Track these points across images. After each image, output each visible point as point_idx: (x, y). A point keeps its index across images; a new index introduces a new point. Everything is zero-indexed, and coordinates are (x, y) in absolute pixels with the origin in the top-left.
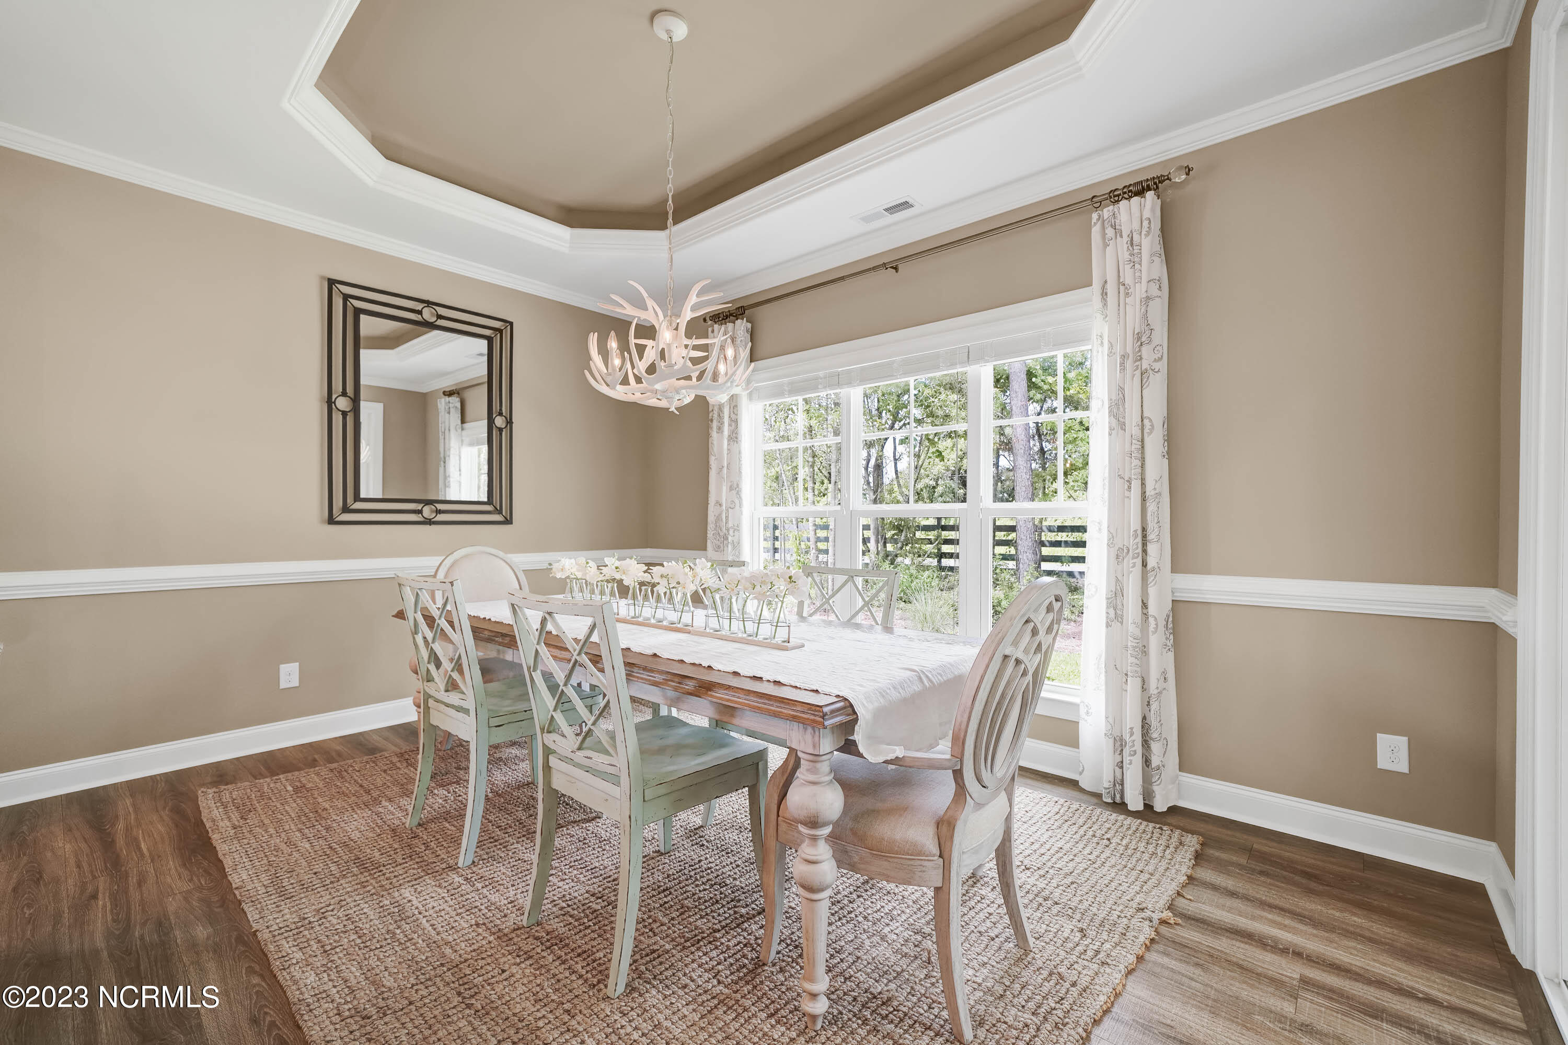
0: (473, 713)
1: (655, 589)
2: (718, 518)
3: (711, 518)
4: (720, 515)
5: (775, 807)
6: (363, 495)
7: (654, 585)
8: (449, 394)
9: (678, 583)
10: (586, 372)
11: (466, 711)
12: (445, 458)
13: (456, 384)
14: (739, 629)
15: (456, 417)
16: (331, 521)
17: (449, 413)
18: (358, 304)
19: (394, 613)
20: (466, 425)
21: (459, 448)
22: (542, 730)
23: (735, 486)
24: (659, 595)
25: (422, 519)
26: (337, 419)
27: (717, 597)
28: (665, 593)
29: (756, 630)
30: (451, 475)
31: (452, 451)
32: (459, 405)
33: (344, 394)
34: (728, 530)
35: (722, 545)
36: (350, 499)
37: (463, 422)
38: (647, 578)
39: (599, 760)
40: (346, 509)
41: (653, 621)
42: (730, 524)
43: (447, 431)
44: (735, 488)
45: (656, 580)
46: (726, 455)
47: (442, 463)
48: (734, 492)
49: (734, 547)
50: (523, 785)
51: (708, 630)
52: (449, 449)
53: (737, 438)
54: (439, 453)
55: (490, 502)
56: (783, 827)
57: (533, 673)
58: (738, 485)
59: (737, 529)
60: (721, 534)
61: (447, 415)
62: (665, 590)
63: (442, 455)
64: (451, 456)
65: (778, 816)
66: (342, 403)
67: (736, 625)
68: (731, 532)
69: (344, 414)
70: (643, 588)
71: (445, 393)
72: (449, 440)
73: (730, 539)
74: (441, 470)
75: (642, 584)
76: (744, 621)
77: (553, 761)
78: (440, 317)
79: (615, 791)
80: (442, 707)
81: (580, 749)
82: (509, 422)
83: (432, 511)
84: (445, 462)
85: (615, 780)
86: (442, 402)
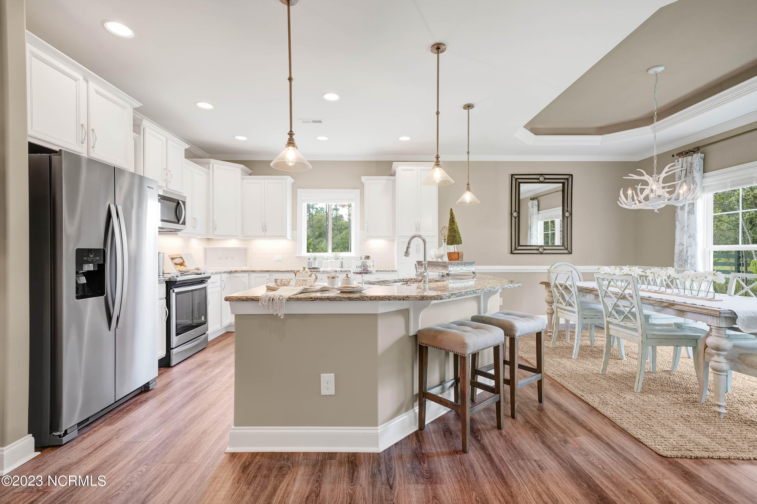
0: (577, 313)
1: (647, 278)
2: (681, 251)
3: (677, 251)
4: (683, 249)
5: (703, 350)
6: (520, 245)
7: (647, 277)
8: (533, 199)
9: (659, 275)
10: (618, 202)
11: (574, 312)
12: (530, 227)
13: (536, 194)
14: (689, 293)
15: (536, 208)
16: (512, 253)
17: (533, 207)
18: (519, 180)
19: (540, 282)
20: (540, 212)
21: (537, 222)
22: (606, 316)
23: (692, 235)
24: (649, 280)
25: (539, 252)
26: (513, 219)
27: (678, 281)
28: (652, 280)
29: (697, 294)
30: (533, 234)
31: (534, 223)
32: (537, 204)
33: (515, 211)
34: (688, 257)
35: (684, 264)
36: (517, 246)
37: (538, 210)
38: (644, 274)
39: (629, 324)
40: (516, 249)
41: (646, 290)
42: (689, 254)
43: (532, 216)
44: (692, 237)
45: (648, 274)
46: (686, 221)
47: (529, 229)
48: (692, 239)
49: (692, 265)
50: (587, 346)
51: (673, 293)
52: (533, 223)
53: (693, 212)
54: (528, 224)
55: (563, 245)
56: (707, 356)
57: (604, 299)
58: (694, 235)
59: (694, 256)
60: (683, 259)
61: (532, 208)
62: (652, 278)
63: (529, 226)
64: (533, 226)
65: (705, 352)
66: (515, 214)
67: (688, 292)
68: (690, 258)
69: (515, 218)
70: (642, 278)
71: (531, 199)
72: (533, 218)
73: (689, 261)
74: (529, 232)
75: (641, 276)
76: (691, 290)
77: (610, 326)
78: (545, 179)
79: (636, 334)
80: (563, 311)
81: (622, 321)
82: (571, 214)
83: (542, 249)
84: (530, 229)
85: (635, 330)
86: (530, 203)
